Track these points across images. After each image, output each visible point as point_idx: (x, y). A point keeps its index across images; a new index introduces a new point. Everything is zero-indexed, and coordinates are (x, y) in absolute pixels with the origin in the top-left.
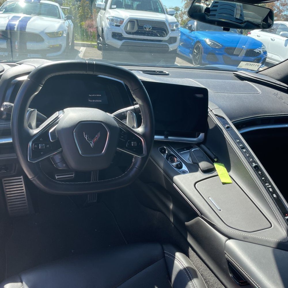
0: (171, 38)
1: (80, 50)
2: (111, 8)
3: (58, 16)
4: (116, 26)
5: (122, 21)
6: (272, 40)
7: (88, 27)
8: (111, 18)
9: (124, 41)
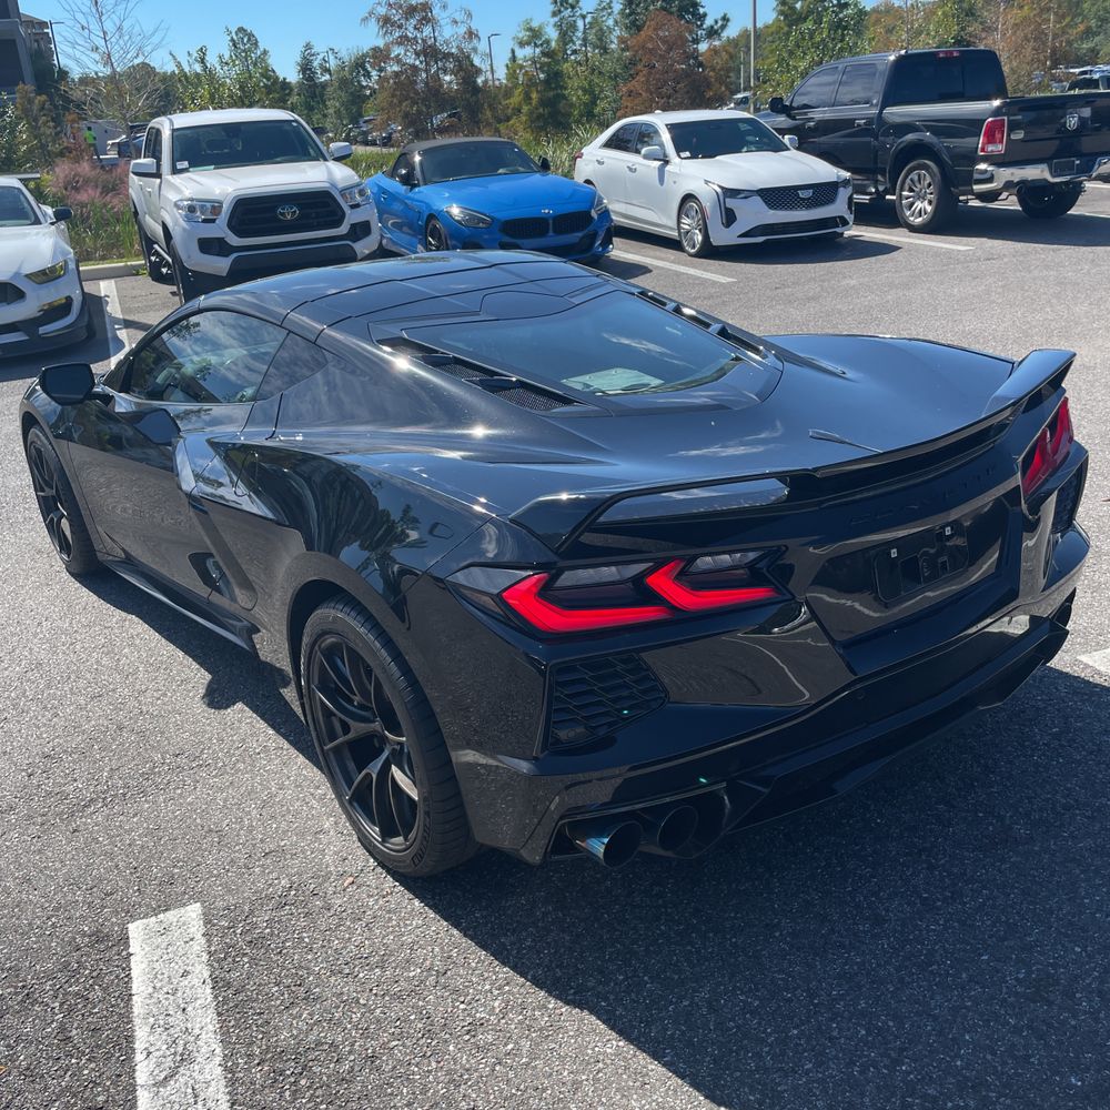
0: (353, 226)
1: (103, 295)
2: (175, 171)
3: (33, 219)
4: (205, 221)
5: (216, 207)
6: (630, 169)
7: (66, 189)
8: (186, 203)
9: (235, 255)
